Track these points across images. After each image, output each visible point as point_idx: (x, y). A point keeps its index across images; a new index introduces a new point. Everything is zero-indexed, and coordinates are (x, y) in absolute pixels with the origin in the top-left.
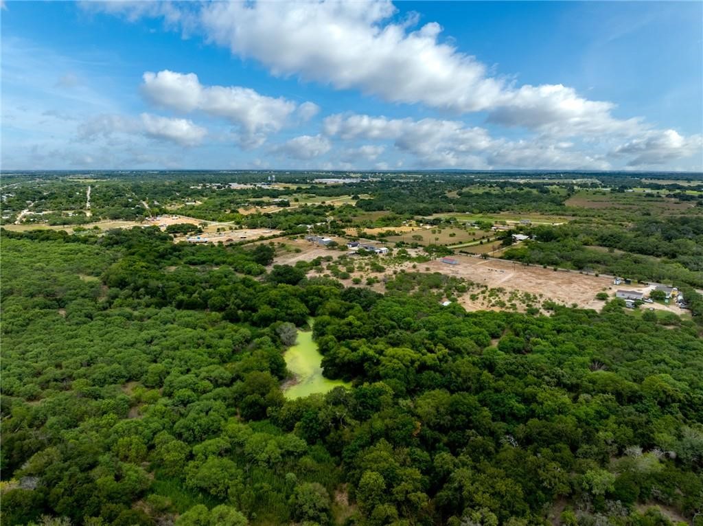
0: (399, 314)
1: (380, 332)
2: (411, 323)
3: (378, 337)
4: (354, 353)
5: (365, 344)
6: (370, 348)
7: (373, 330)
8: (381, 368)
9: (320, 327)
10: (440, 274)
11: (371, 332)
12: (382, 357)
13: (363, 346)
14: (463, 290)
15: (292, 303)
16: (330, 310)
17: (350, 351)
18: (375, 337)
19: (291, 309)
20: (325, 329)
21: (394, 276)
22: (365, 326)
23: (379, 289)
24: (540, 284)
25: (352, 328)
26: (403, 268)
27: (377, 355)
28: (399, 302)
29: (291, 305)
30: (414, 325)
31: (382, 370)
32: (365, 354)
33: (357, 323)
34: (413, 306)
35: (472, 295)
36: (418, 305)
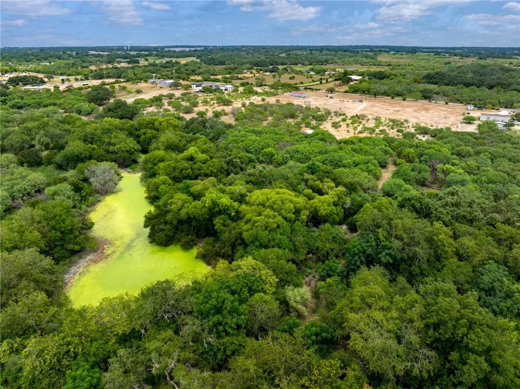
0: (256, 144)
1: (235, 167)
2: (273, 155)
3: (232, 175)
4: (198, 203)
5: (214, 186)
6: (223, 192)
7: (225, 166)
8: (246, 227)
9: (150, 166)
10: (293, 104)
11: (222, 168)
12: (244, 207)
13: (211, 189)
14: (321, 119)
15: (116, 137)
16: (166, 144)
17: (190, 198)
18: (228, 174)
19: (114, 145)
20: (156, 167)
21: (243, 109)
22: (213, 160)
23: (228, 120)
24: (398, 111)
25: (195, 164)
26: (252, 101)
27: (236, 204)
28: (253, 132)
29: (113, 141)
30: (278, 157)
31: (248, 230)
32: (215, 204)
33: (202, 156)
34: (272, 136)
35: (333, 123)
36: (277, 134)
